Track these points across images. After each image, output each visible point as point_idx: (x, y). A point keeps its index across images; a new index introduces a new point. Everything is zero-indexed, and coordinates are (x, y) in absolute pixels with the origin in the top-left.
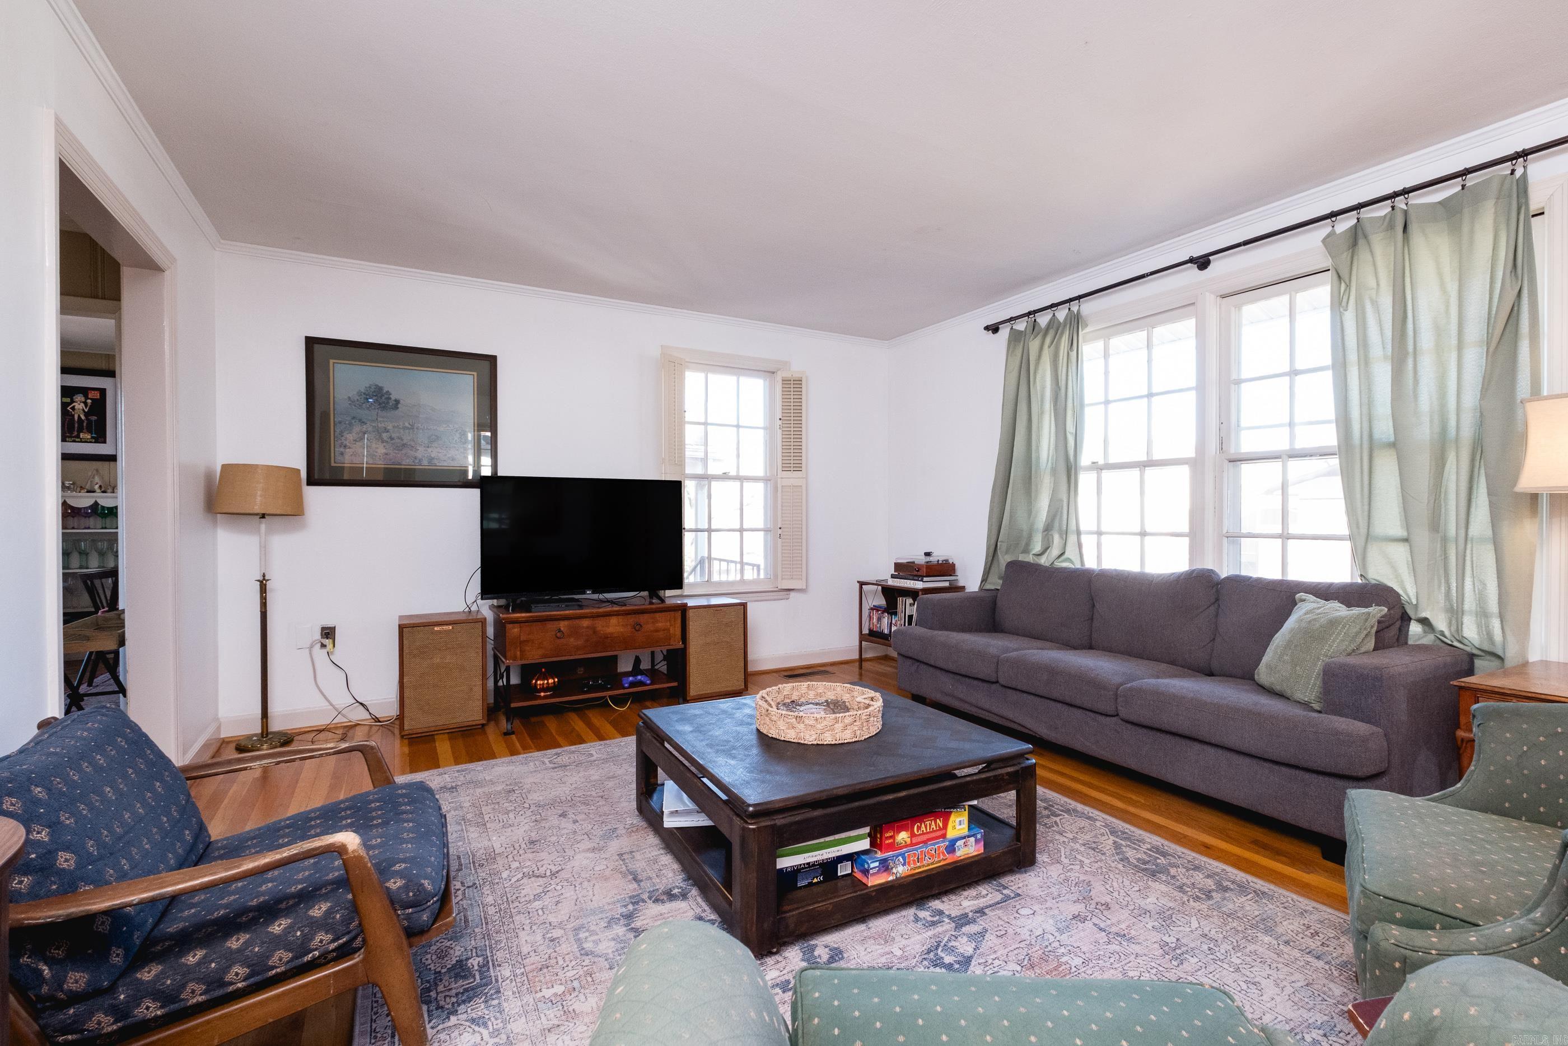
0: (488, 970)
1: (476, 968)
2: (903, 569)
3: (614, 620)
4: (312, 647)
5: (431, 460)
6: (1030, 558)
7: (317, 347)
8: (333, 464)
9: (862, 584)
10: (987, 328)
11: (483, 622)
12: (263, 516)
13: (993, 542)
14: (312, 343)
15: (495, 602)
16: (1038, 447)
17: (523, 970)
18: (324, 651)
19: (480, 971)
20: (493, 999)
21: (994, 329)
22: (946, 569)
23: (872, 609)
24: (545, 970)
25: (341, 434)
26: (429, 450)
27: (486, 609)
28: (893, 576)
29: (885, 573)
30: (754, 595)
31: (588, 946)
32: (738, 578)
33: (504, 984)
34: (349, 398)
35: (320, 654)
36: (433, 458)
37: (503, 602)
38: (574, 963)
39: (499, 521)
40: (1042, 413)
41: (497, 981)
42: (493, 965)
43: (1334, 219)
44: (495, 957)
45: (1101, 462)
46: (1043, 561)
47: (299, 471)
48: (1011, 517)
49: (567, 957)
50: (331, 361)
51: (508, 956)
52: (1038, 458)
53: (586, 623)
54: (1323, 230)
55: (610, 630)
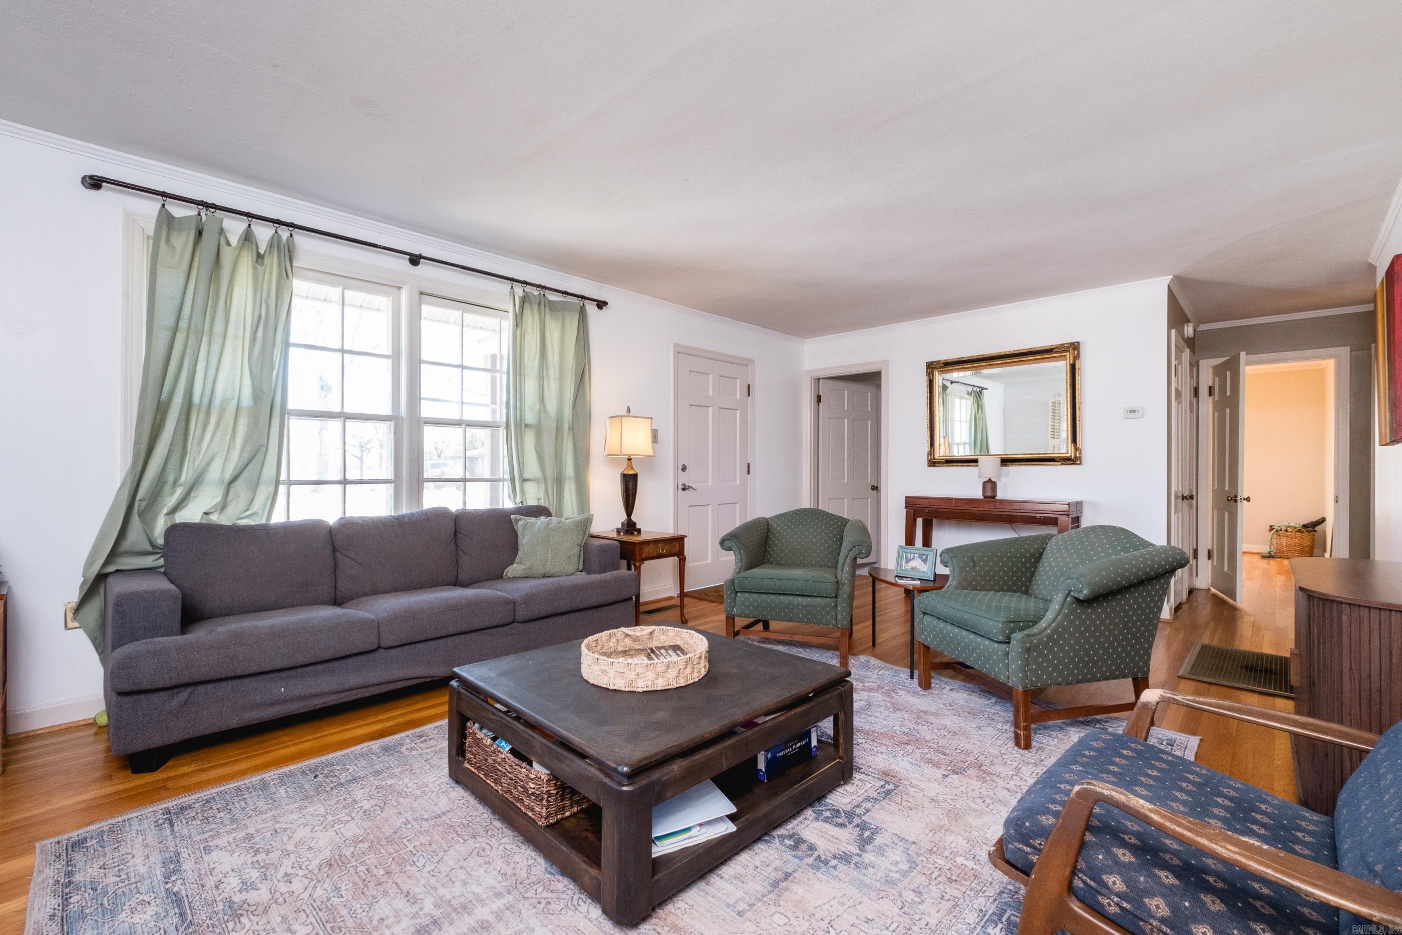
0: (994, 913)
1: (1000, 926)
17: (968, 892)
19: (1000, 919)
20: (1010, 890)
24: (954, 878)
31: (904, 867)
33: (991, 895)
38: (929, 866)
41: (995, 900)
42: (985, 915)
44: (977, 920)
49: (928, 873)
51: (967, 912)
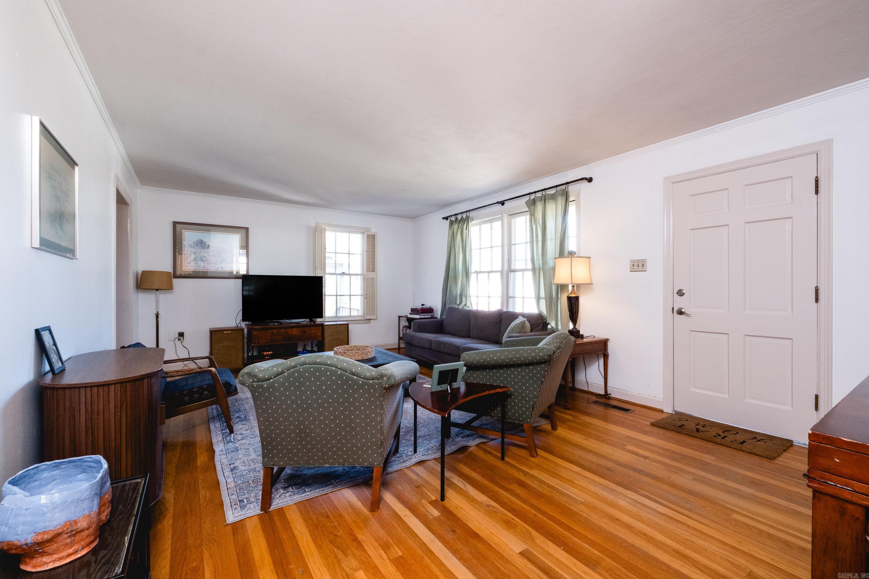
2: (414, 311)
3: (294, 329)
4: (174, 340)
5: (222, 268)
6: (456, 307)
7: (177, 225)
8: (183, 270)
9: (399, 317)
10: (443, 218)
11: (243, 330)
12: (157, 290)
13: (444, 300)
14: (175, 224)
15: (247, 323)
16: (458, 264)
18: (180, 342)
21: (446, 218)
22: (430, 310)
23: (404, 327)
25: (187, 258)
26: (222, 264)
27: (243, 325)
28: (410, 314)
29: (407, 312)
30: (353, 321)
32: (349, 314)
34: (190, 245)
35: (178, 343)
36: (223, 267)
37: (250, 323)
39: (249, 290)
40: (459, 252)
43: (530, 195)
45: (478, 270)
46: (460, 307)
47: (171, 273)
48: (450, 290)
50: (183, 231)
52: (458, 269)
53: (283, 330)
54: (527, 198)
55: (293, 333)
